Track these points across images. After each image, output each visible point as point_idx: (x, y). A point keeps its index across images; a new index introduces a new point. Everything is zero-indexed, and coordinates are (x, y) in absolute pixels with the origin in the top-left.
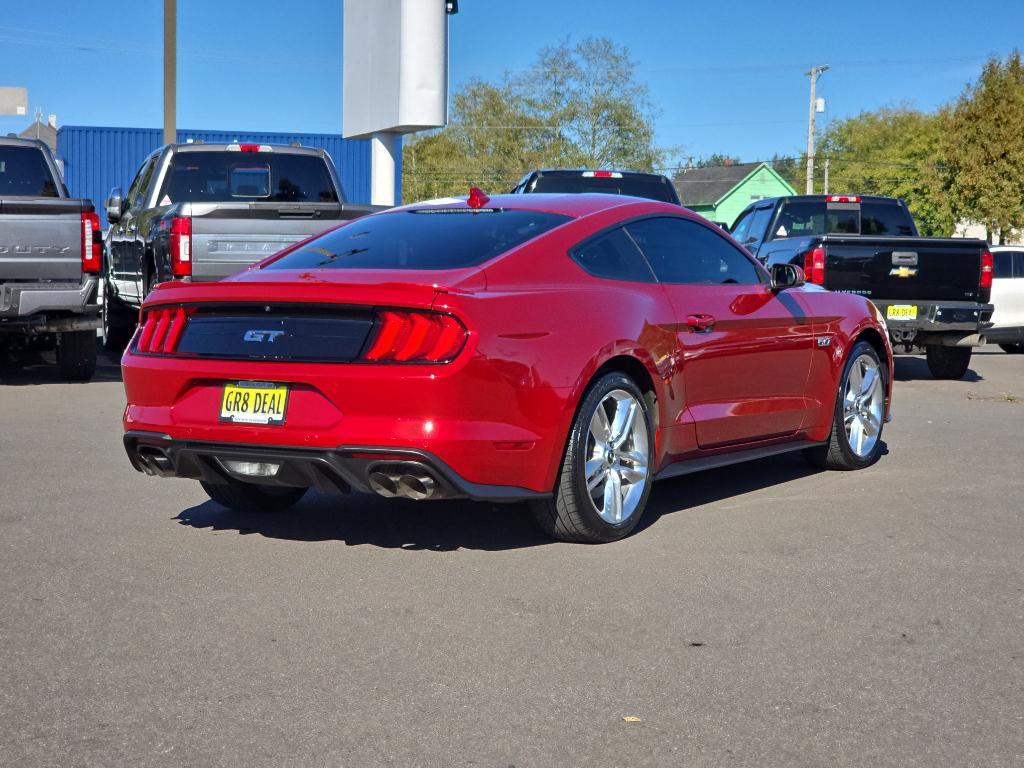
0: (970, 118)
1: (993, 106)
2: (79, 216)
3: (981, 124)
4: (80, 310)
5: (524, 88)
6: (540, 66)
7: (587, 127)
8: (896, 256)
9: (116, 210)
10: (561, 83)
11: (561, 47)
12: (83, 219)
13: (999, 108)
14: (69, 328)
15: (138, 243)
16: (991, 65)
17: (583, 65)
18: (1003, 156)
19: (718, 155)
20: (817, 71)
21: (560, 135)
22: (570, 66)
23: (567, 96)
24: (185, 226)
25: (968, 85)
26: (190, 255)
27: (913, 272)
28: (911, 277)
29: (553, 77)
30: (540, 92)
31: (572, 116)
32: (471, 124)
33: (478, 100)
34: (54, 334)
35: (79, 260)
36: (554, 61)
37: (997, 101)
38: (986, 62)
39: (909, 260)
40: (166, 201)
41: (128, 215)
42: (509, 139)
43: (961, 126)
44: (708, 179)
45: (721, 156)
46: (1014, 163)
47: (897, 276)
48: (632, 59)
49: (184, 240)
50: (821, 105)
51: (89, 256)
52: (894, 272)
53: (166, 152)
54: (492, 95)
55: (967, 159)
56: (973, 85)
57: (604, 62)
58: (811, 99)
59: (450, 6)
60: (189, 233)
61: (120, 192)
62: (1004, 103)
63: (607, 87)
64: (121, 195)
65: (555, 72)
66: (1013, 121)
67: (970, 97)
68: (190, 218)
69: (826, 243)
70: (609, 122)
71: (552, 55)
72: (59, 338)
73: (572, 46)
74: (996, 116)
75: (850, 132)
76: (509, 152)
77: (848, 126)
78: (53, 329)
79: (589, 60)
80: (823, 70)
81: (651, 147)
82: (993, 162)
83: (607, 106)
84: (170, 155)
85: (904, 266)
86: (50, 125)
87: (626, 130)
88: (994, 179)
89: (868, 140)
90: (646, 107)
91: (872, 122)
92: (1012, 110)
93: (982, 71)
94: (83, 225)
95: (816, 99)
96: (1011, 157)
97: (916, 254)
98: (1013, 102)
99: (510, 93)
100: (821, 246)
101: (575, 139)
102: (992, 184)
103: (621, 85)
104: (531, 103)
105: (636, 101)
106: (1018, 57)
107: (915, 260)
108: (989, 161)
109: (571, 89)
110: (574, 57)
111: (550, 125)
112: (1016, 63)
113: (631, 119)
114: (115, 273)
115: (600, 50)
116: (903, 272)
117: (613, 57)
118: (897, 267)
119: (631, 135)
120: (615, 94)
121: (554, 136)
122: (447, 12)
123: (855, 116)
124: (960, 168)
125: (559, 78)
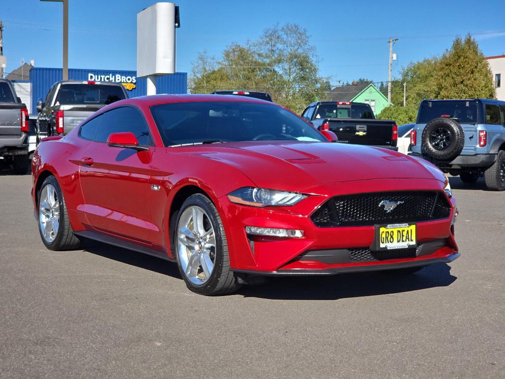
0: (447, 65)
1: (458, 59)
2: (20, 110)
3: (451, 67)
4: (20, 146)
5: (257, 48)
6: (265, 38)
7: (287, 66)
8: (358, 127)
9: (40, 107)
10: (274, 46)
11: (274, 29)
12: (21, 111)
13: (460, 61)
14: (16, 154)
15: (46, 120)
16: (457, 41)
17: (285, 37)
18: (462, 82)
19: (362, 79)
20: (393, 41)
21: (274, 70)
22: (278, 38)
23: (277, 51)
24: (61, 114)
25: (447, 50)
26: (63, 125)
27: (365, 133)
28: (364, 135)
29: (270, 43)
30: (264, 50)
31: (280, 61)
32: (232, 65)
33: (236, 53)
34: (11, 156)
35: (20, 127)
36: (271, 35)
37: (459, 57)
38: (454, 39)
39: (363, 129)
40: (58, 104)
41: (45, 109)
42: (249, 72)
43: (443, 69)
44: (345, 91)
45: (364, 79)
46: (467, 86)
47: (358, 135)
48: (308, 34)
49: (61, 119)
50: (395, 57)
51: (24, 126)
52: (357, 133)
53: (58, 84)
54: (241, 51)
55: (445, 83)
56: (449, 50)
57: (295, 35)
58: (390, 54)
59: (177, 24)
60: (63, 117)
61: (42, 100)
62: (462, 58)
63: (296, 47)
64: (42, 102)
65: (271, 40)
66: (467, 66)
67: (448, 55)
68: (63, 111)
69: (330, 121)
70: (297, 64)
71: (270, 32)
72: (13, 158)
73: (280, 28)
74: (458, 64)
75: (418, 68)
76: (249, 78)
77: (418, 65)
78: (11, 154)
79: (287, 34)
80: (396, 40)
81: (317, 76)
82: (457, 85)
83: (296, 57)
84: (59, 85)
85: (361, 131)
86: (31, 65)
87: (305, 68)
88: (457, 93)
89: (426, 72)
90: (315, 57)
91: (429, 64)
92: (466, 61)
93: (453, 43)
94: (22, 113)
95: (393, 54)
96: (465, 83)
97: (366, 126)
98: (467, 57)
99: (250, 50)
100: (328, 122)
101: (281, 72)
102: (457, 95)
103: (303, 47)
104: (260, 55)
105: (310, 55)
106: (470, 37)
107: (365, 129)
108: (455, 85)
109: (279, 49)
110: (281, 33)
111: (269, 66)
112: (469, 40)
113: (307, 62)
114: (40, 133)
115: (294, 30)
116: (361, 133)
117: (299, 33)
118: (358, 131)
119: (307, 70)
120: (300, 51)
121: (271, 71)
122: (175, 27)
123: (421, 61)
124: (443, 88)
125: (273, 43)
